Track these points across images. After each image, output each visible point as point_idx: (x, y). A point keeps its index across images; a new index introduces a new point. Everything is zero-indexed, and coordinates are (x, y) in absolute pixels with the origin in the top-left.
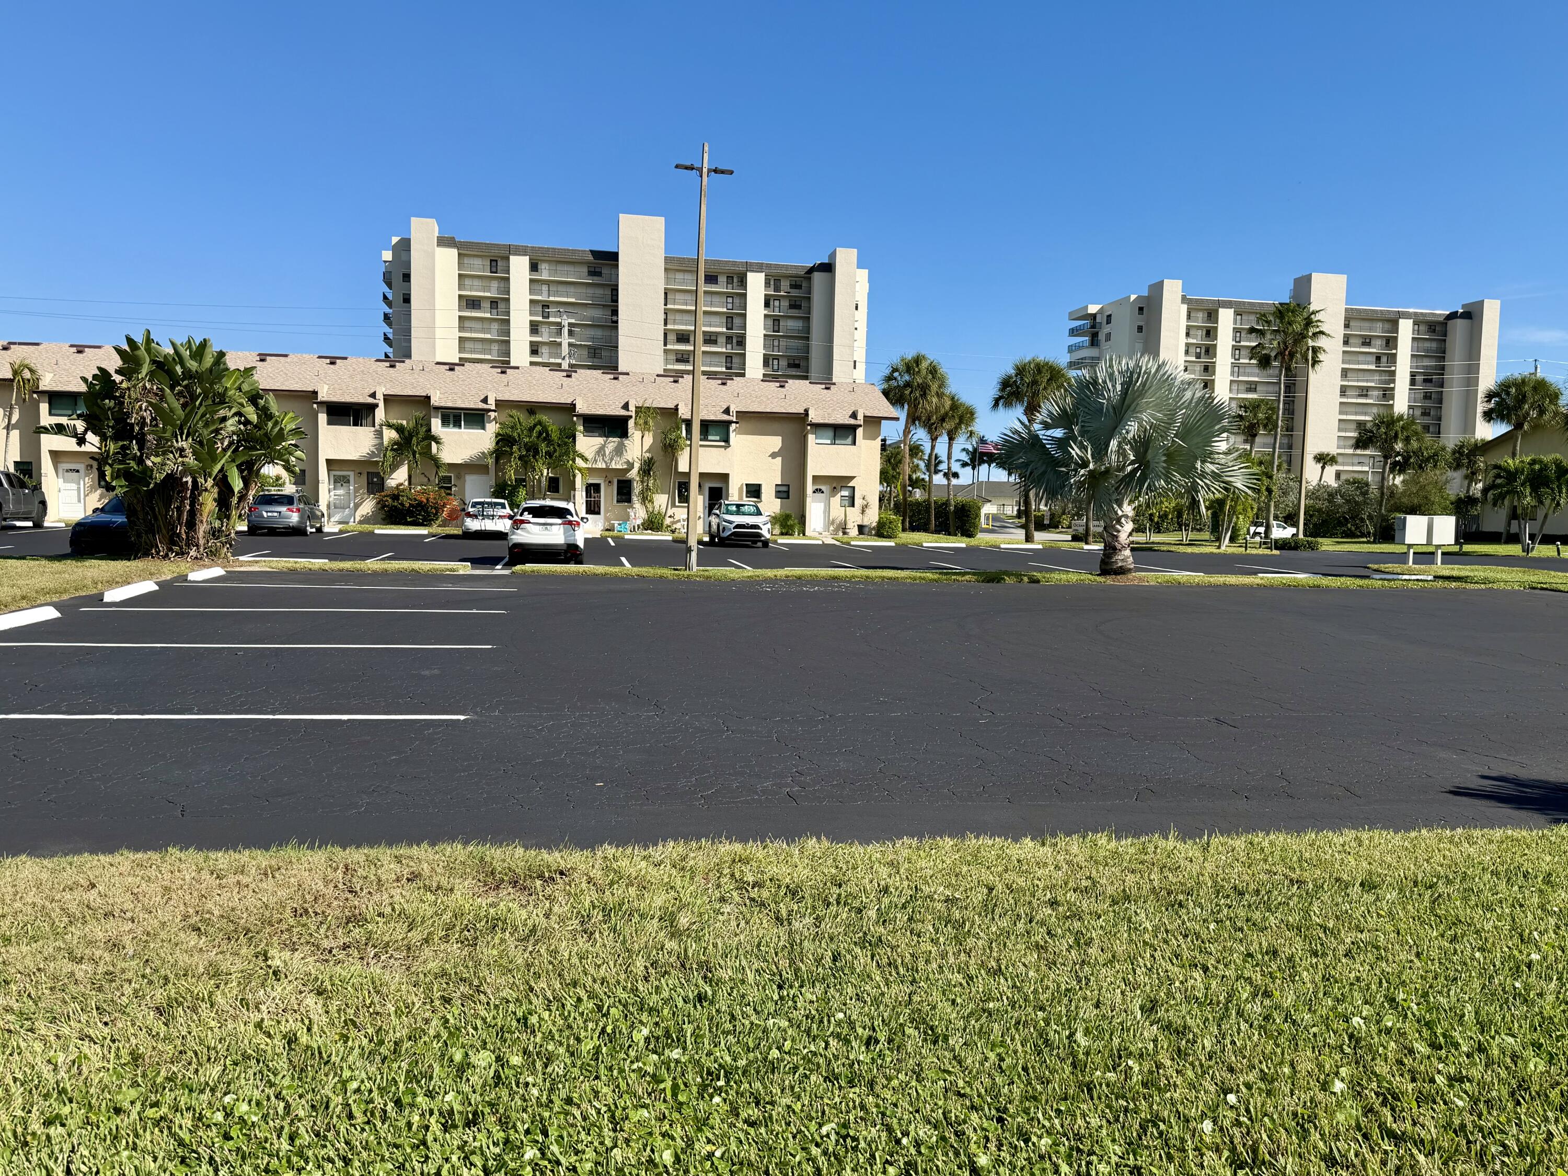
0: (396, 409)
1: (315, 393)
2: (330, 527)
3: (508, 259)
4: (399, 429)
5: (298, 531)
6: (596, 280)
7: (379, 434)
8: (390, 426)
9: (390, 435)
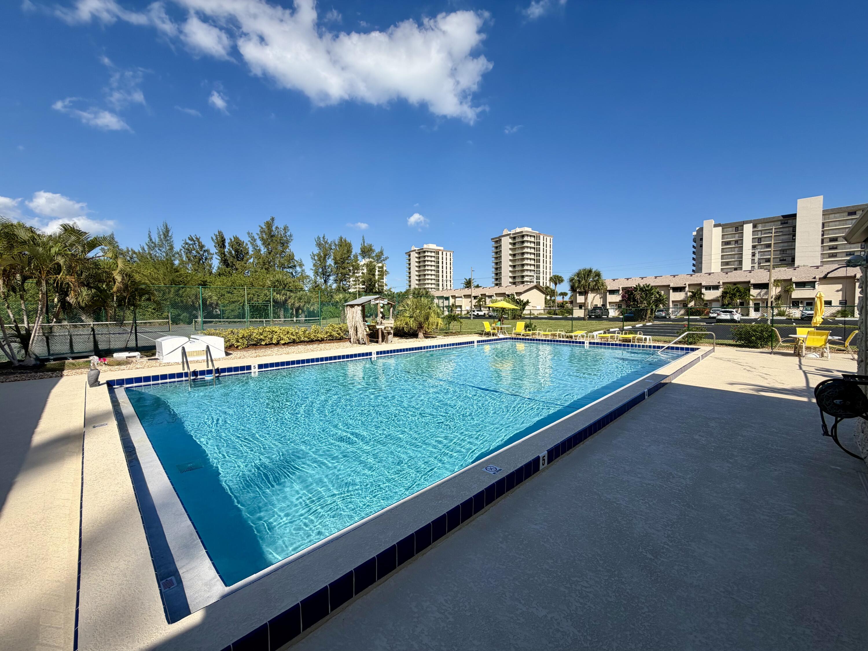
0: (691, 287)
1: (669, 285)
2: (672, 317)
3: (743, 226)
4: (692, 292)
5: (665, 317)
6: (785, 225)
7: (687, 294)
8: (690, 292)
9: (689, 294)
